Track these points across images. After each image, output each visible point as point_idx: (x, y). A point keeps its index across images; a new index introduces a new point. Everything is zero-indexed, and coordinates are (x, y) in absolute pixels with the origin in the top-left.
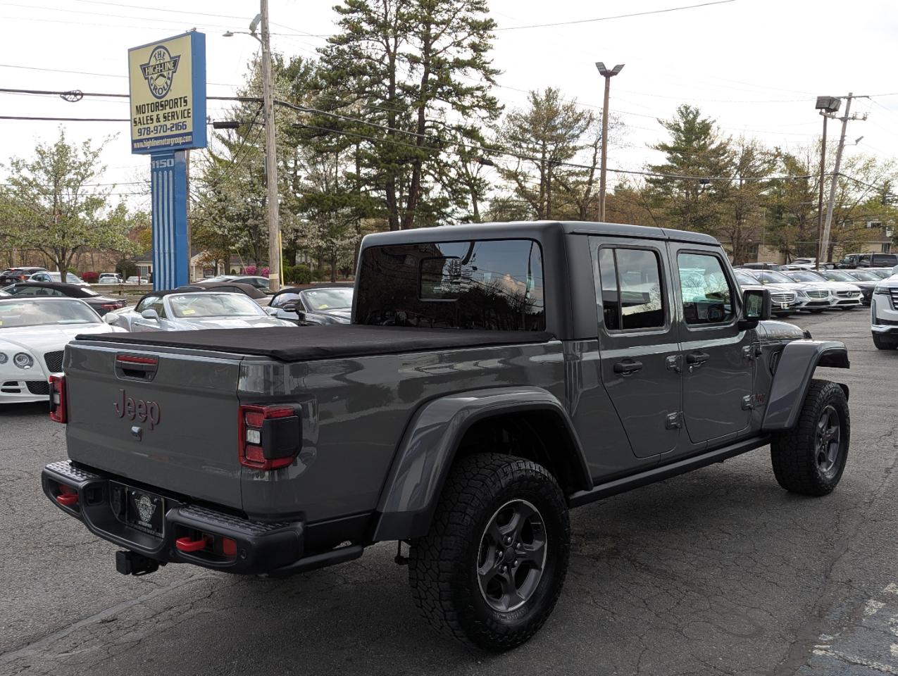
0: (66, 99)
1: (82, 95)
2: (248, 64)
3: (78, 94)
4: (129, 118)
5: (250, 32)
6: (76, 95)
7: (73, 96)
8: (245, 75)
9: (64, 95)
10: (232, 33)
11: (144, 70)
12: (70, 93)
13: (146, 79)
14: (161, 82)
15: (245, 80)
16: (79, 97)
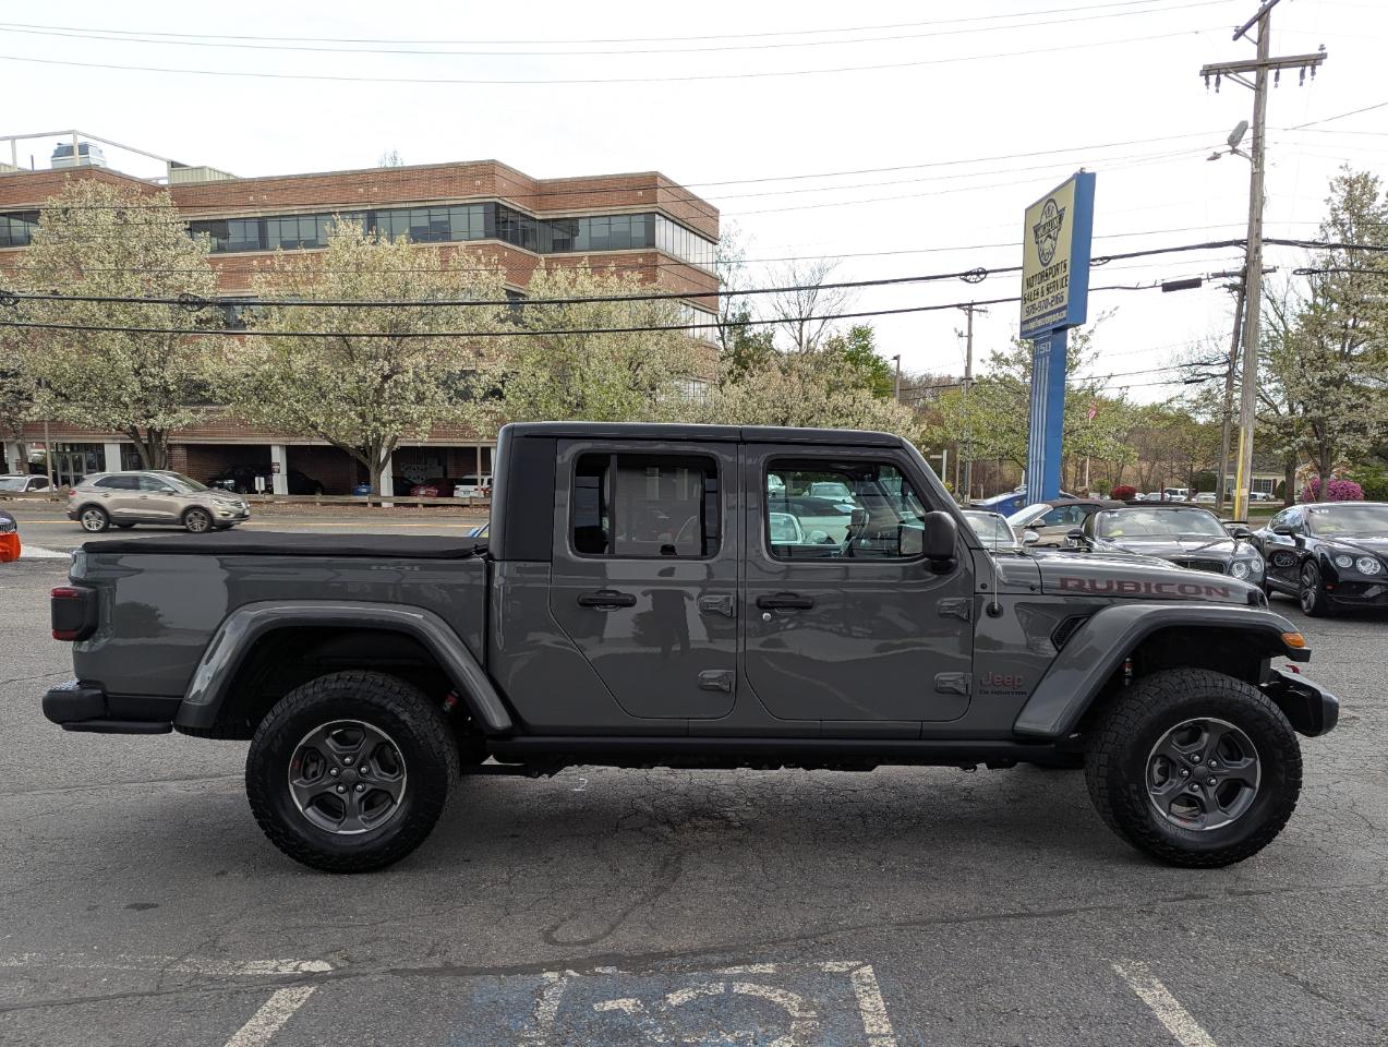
0: (967, 281)
1: (986, 272)
2: (1331, 184)
3: (982, 273)
4: (1020, 296)
5: (1230, 148)
6: (978, 274)
7: (975, 276)
8: (1328, 200)
9: (965, 276)
10: (1219, 154)
11: (1036, 232)
12: (971, 273)
13: (1037, 243)
14: (1047, 245)
15: (1329, 207)
16: (982, 276)
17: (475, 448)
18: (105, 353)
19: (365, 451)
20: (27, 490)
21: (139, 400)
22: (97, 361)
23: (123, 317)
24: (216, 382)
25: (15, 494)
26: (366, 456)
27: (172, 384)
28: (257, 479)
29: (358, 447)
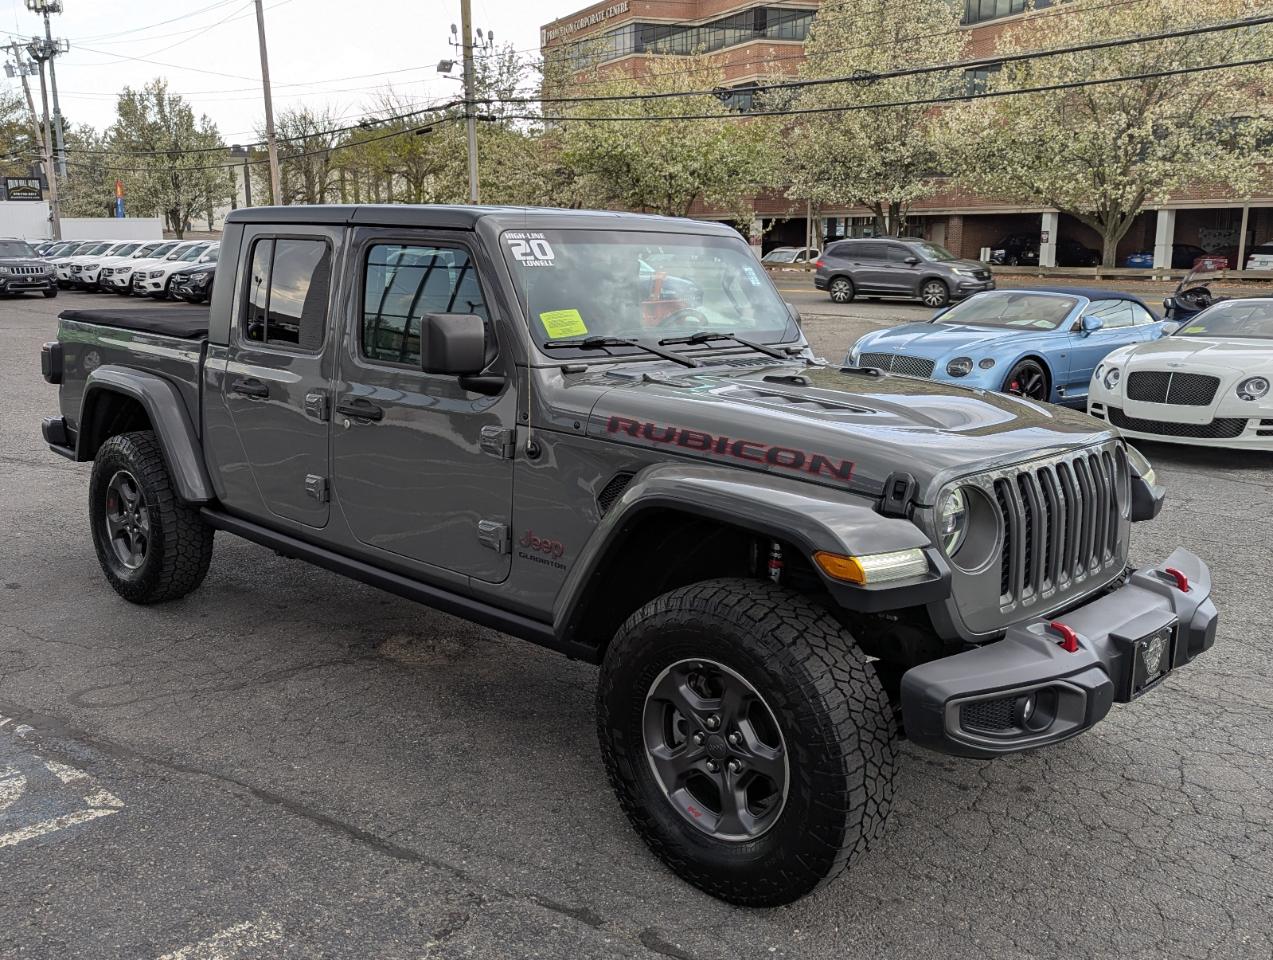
17: (1241, 210)
18: (847, 132)
19: (1099, 217)
20: (795, 262)
21: (878, 174)
22: (839, 140)
23: (867, 96)
24: (943, 152)
25: (786, 265)
26: (1101, 222)
27: (908, 157)
28: (983, 249)
29: (1092, 213)
